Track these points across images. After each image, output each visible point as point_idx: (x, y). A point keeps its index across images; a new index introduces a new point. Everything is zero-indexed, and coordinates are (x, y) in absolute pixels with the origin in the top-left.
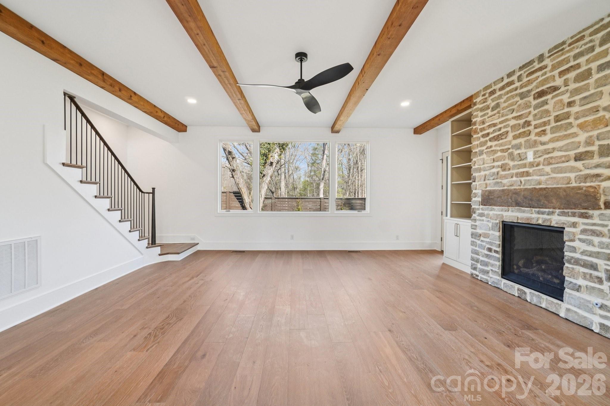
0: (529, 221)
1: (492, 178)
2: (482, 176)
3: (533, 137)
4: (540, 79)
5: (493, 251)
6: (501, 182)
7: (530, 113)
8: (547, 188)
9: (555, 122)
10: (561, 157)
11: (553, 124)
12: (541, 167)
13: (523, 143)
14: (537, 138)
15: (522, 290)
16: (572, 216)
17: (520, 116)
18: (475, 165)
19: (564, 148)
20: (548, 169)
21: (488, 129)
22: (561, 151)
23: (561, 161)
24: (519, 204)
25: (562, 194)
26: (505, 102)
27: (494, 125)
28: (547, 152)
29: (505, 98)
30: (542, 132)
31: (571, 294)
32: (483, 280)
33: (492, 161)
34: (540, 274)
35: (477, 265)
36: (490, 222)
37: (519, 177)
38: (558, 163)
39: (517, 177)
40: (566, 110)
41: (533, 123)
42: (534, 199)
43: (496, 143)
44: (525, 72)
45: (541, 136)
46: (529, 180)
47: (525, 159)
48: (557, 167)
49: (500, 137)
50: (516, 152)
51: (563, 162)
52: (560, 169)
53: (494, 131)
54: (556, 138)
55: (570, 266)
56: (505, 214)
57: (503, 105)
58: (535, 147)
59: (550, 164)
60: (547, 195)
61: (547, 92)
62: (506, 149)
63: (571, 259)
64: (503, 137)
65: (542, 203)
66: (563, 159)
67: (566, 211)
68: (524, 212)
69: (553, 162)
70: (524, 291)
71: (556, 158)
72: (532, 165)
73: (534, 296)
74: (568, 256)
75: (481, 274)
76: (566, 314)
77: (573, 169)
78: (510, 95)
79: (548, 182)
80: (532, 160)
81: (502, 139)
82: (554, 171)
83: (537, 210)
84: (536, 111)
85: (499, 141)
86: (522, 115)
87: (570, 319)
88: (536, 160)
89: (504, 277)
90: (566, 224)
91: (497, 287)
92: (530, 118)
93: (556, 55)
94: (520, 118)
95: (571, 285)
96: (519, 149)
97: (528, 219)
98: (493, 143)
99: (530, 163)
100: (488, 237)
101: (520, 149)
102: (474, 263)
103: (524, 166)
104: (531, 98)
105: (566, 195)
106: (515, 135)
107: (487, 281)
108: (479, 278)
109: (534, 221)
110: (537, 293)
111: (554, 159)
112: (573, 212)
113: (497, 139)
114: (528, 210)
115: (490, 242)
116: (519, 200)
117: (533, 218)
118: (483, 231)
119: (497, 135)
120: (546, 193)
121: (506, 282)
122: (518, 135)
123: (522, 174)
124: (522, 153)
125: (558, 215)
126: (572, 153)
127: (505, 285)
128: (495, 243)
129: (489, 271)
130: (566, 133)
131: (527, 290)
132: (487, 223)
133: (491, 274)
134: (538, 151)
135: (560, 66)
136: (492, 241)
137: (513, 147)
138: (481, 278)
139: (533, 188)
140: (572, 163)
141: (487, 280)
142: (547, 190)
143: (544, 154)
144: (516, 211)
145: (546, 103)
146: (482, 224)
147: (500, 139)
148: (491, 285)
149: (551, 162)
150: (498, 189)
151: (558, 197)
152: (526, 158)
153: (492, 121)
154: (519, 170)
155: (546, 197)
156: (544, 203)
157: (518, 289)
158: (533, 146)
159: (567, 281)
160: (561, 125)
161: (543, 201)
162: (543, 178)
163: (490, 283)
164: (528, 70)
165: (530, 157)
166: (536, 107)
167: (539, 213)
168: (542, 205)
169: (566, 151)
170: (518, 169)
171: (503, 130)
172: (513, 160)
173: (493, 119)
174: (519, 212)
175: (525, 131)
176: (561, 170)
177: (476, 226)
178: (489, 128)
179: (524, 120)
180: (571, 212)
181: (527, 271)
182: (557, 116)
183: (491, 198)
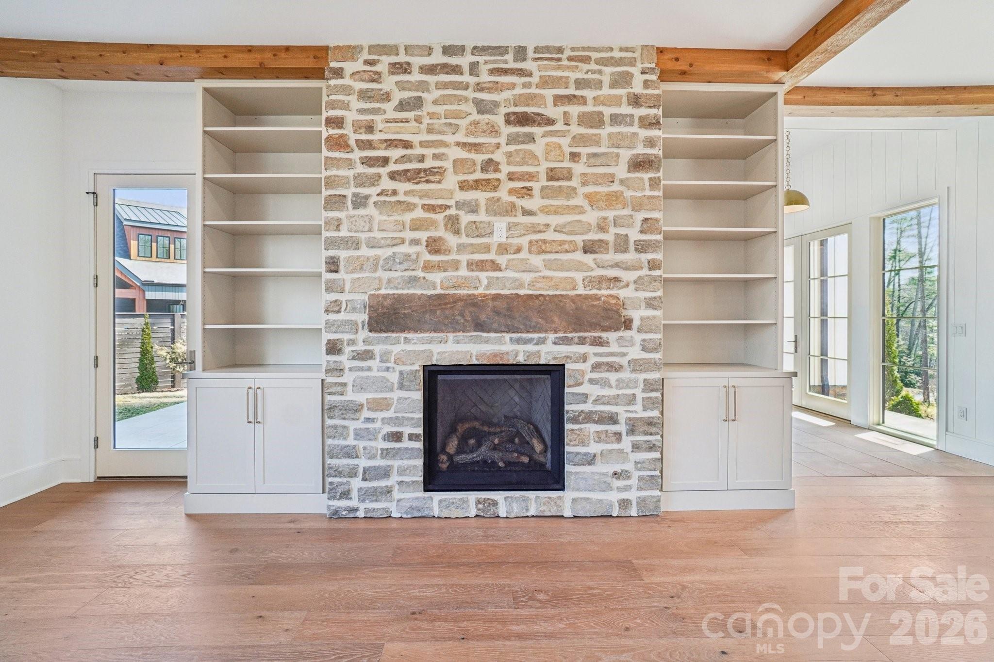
0: (498, 358)
1: (403, 267)
2: (368, 259)
3: (503, 194)
4: (518, 91)
5: (406, 437)
6: (424, 278)
7: (498, 146)
8: (541, 295)
9: (547, 179)
10: (562, 243)
11: (544, 182)
12: (523, 255)
13: (483, 203)
14: (513, 199)
15: (488, 499)
16: (577, 344)
17: (475, 144)
18: (340, 228)
19: (567, 229)
20: (537, 260)
21: (386, 149)
22: (561, 232)
23: (564, 250)
24: (482, 326)
25: (570, 306)
26: (435, 102)
27: (407, 145)
28: (535, 229)
29: (437, 94)
30: (525, 191)
31: (579, 472)
32: (374, 515)
33: (398, 226)
34: (496, 455)
35: (348, 483)
36: (394, 371)
37: (477, 271)
38: (557, 252)
39: (473, 270)
40: (567, 164)
41: (505, 169)
42: (517, 316)
43: (409, 186)
44: (486, 62)
45: (523, 197)
46: (497, 278)
47: (487, 236)
48: (555, 259)
49: (422, 175)
50: (465, 218)
51: (567, 251)
52: (560, 262)
53: (402, 159)
54: (553, 209)
55: (576, 427)
56: (436, 349)
57: (429, 108)
58: (511, 216)
59: (542, 252)
60: (542, 307)
61: (534, 122)
62: (441, 206)
63: (579, 416)
64: (432, 178)
65: (533, 324)
66: (566, 246)
67: (569, 335)
68: (487, 341)
69: (548, 249)
70: (493, 500)
71: (554, 244)
72: (503, 249)
73: (513, 502)
74: (572, 411)
75: (367, 501)
76: (573, 509)
77: (580, 267)
78: (450, 92)
79: (538, 285)
80: (504, 240)
81: (428, 181)
82: (548, 265)
83: (515, 336)
84: (512, 148)
85: (417, 183)
86: (479, 144)
87: (581, 514)
88: (511, 240)
89: (431, 487)
90: (571, 359)
91: (420, 517)
92: (498, 156)
93: (546, 62)
94: (476, 150)
95: (579, 457)
96: (474, 213)
97: (495, 356)
98: (402, 187)
99: (500, 245)
100: (387, 408)
101: (476, 214)
102: (338, 483)
103: (487, 249)
104: (499, 119)
105: (576, 309)
106: (465, 181)
107: (387, 512)
108: (360, 514)
109: (510, 358)
110: (517, 494)
111: (549, 243)
112: (582, 337)
113: (414, 179)
114: (495, 337)
115: (397, 418)
116: (483, 317)
117: (507, 353)
118: (370, 396)
119: (415, 170)
120: (541, 305)
121: (447, 497)
122: (471, 183)
123: (480, 266)
124: (481, 222)
125: (554, 343)
126: (579, 239)
127: (444, 504)
128: (412, 419)
129: (391, 487)
130: (566, 203)
131: (498, 496)
132: (385, 374)
133: (396, 494)
134: (517, 224)
135: (557, 87)
136: (400, 415)
137: (459, 205)
138: (367, 510)
139: (512, 294)
140: (579, 256)
141: (385, 510)
142: (541, 298)
143: (528, 232)
144: (466, 340)
145: (530, 139)
146: (367, 378)
147: (424, 179)
148: (401, 517)
149: (543, 248)
150: (422, 294)
151: (562, 310)
152: (490, 233)
153: (398, 133)
154: (472, 255)
155: (541, 312)
156: (537, 323)
157: (479, 501)
158: (507, 212)
159: (569, 453)
160: (560, 187)
161: (536, 319)
162: (527, 277)
163: (395, 514)
164: (495, 62)
165: (500, 234)
166: (512, 139)
167: (518, 341)
168: (535, 327)
169: (570, 233)
170: (473, 253)
171: (428, 164)
172: (457, 232)
173: (403, 130)
174: (475, 343)
175: (489, 180)
176: (562, 266)
177: (344, 385)
178: (389, 146)
179: (486, 157)
180: (579, 338)
181: (470, 457)
182: (552, 170)
183: (405, 314)
